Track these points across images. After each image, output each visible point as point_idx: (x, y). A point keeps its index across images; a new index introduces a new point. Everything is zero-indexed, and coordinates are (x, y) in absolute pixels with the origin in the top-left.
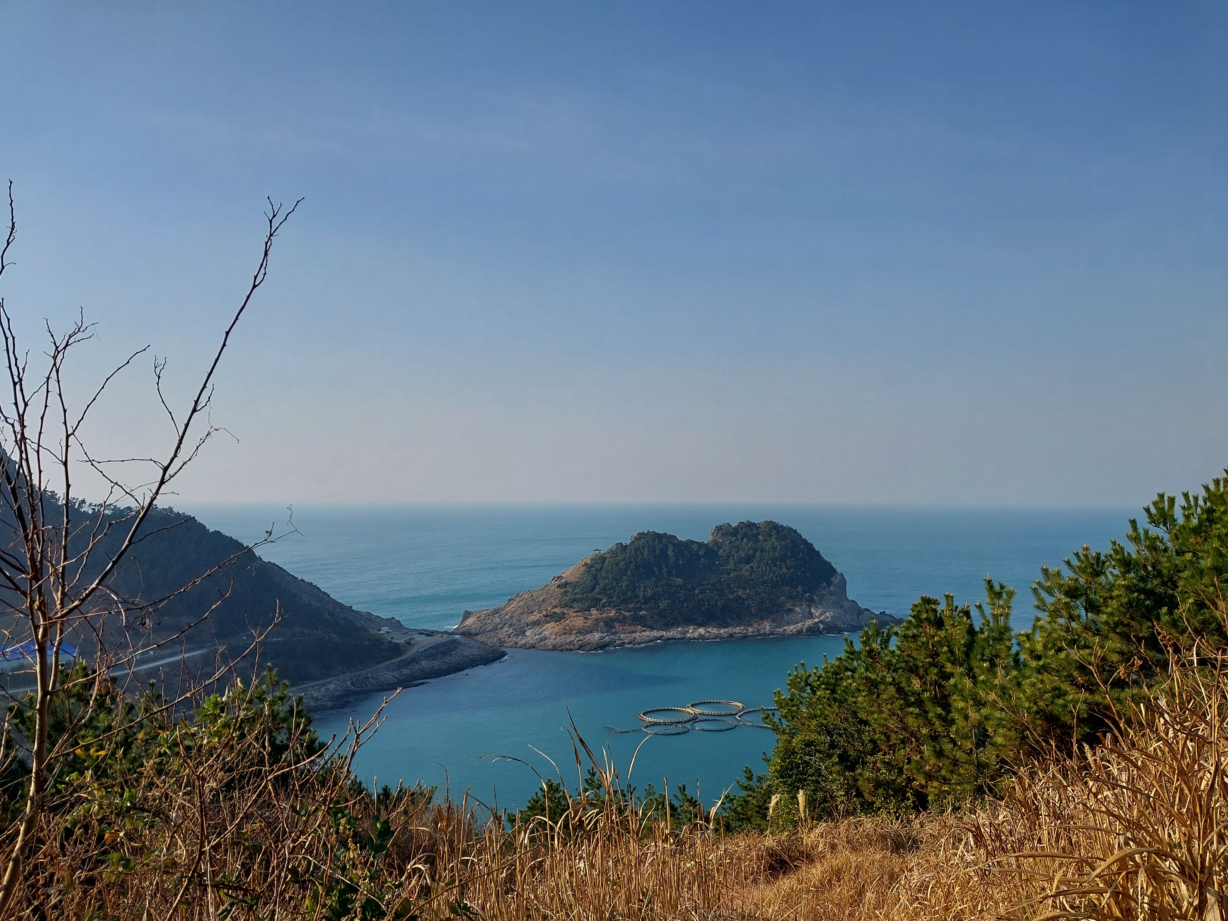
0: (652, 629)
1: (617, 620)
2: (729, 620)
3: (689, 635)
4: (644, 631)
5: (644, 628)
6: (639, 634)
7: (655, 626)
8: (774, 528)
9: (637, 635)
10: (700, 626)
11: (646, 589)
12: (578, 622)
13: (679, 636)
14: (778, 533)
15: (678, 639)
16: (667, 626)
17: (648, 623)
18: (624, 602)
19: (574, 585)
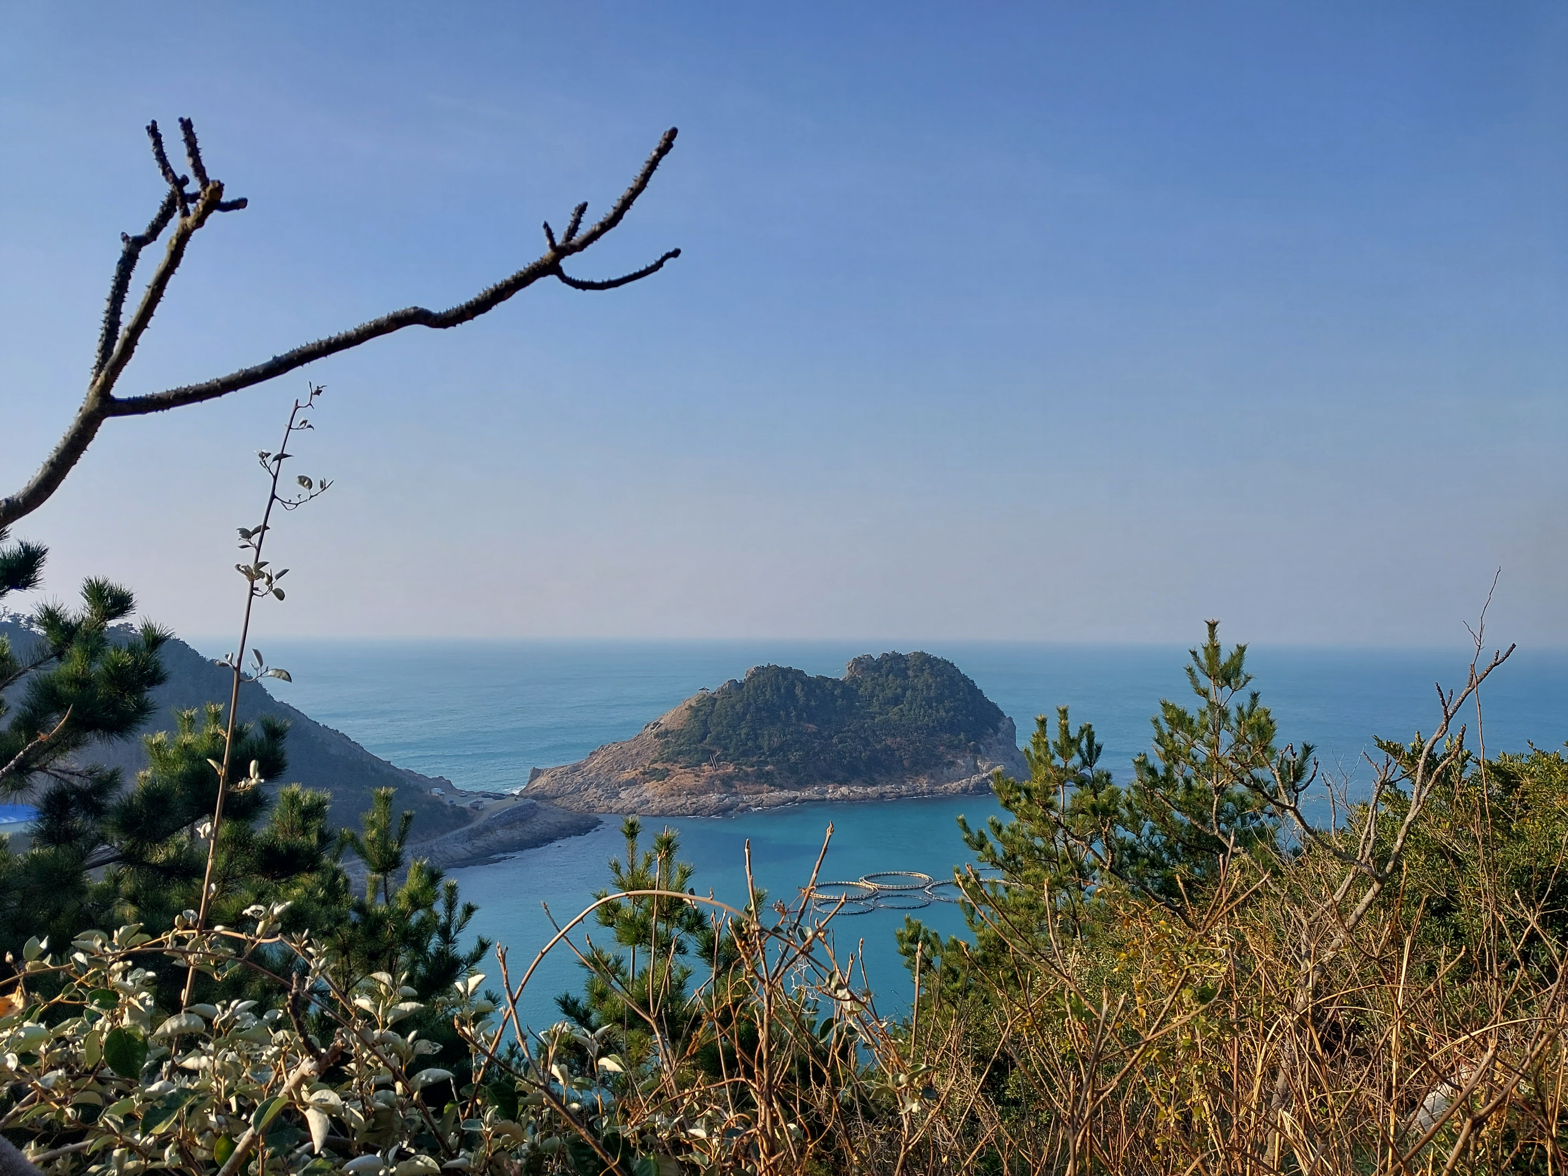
0: (782, 788)
1: (736, 777)
2: (876, 776)
3: (828, 796)
4: (772, 791)
5: (772, 788)
6: (766, 795)
7: (785, 785)
8: (926, 662)
9: (764, 796)
10: (841, 783)
11: (771, 738)
12: (688, 780)
13: (817, 797)
14: (932, 667)
15: (817, 800)
16: (801, 784)
17: (777, 781)
18: (745, 754)
19: (678, 734)
